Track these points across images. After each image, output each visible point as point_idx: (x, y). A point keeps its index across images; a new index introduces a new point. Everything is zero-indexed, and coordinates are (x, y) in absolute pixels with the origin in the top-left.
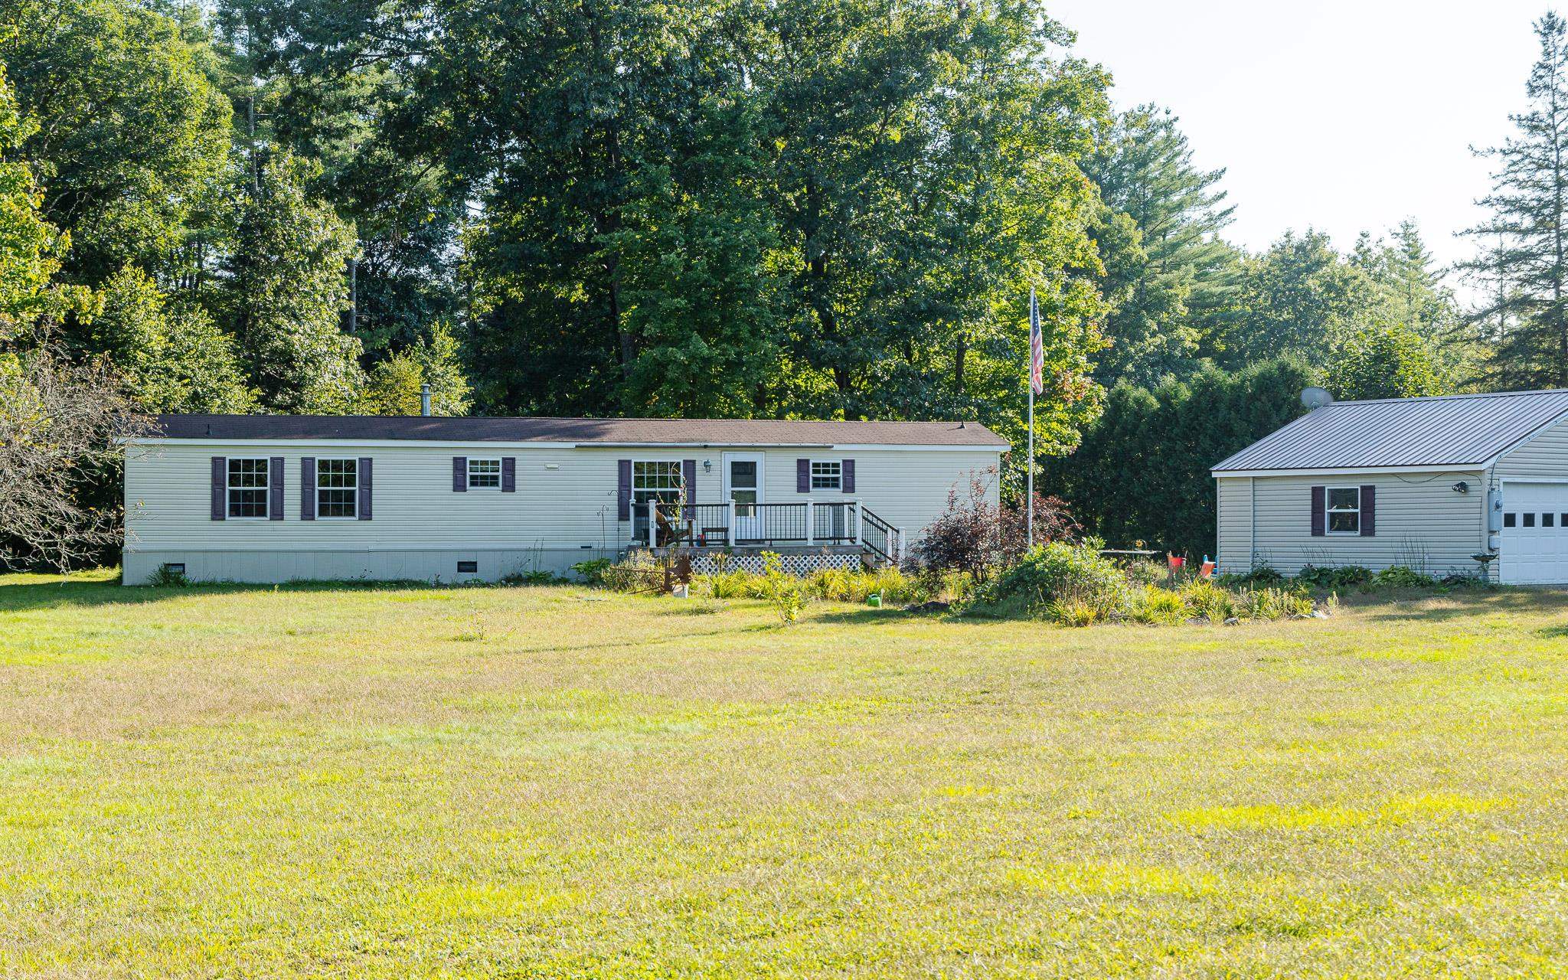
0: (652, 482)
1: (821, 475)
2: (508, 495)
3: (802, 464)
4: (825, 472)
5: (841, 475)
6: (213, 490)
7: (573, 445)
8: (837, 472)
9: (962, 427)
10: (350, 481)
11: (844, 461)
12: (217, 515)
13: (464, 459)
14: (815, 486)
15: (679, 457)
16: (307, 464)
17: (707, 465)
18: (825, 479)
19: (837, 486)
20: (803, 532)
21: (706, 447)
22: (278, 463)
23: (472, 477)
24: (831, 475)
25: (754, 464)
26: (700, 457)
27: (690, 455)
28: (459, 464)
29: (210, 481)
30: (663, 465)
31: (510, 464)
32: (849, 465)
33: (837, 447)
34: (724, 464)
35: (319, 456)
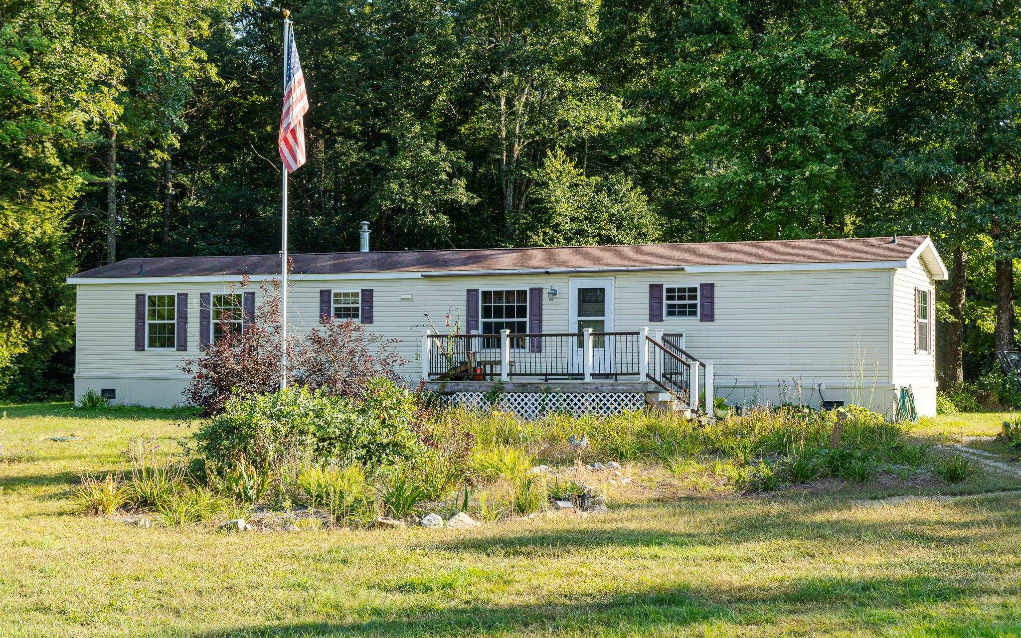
0: (498, 313)
1: (676, 302)
3: (655, 289)
4: (680, 298)
5: (698, 302)
6: (137, 323)
7: (419, 275)
8: (695, 298)
9: (893, 242)
11: (702, 285)
12: (139, 347)
13: (329, 291)
14: (670, 313)
15: (524, 285)
16: (204, 297)
17: (553, 293)
18: (680, 306)
19: (694, 313)
20: (636, 366)
21: (548, 273)
22: (183, 297)
23: (337, 309)
24: (687, 302)
25: (602, 290)
26: (546, 284)
27: (536, 283)
28: (325, 296)
29: (134, 316)
30: (509, 293)
31: (368, 295)
32: (709, 289)
33: (688, 269)
34: (570, 290)
35: (215, 291)
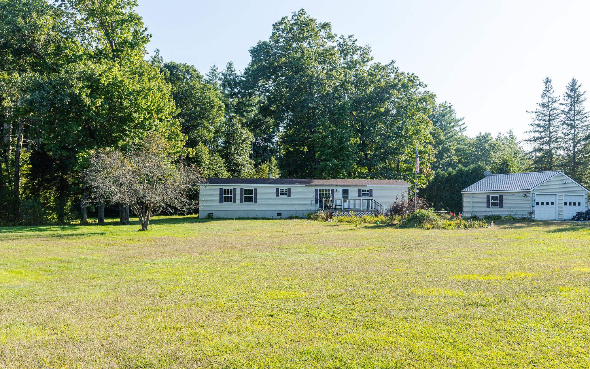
0: (323, 194)
2: (289, 197)
3: (360, 190)
4: (365, 192)
5: (369, 193)
6: (220, 196)
7: (304, 185)
9: (399, 181)
10: (252, 194)
12: (221, 202)
13: (279, 189)
14: (363, 195)
15: (330, 188)
16: (242, 190)
17: (336, 190)
18: (365, 194)
20: (360, 206)
21: (336, 186)
22: (235, 190)
23: (280, 193)
24: (367, 193)
25: (348, 190)
26: (335, 188)
27: (332, 188)
28: (277, 190)
29: (219, 194)
30: (326, 190)
31: (289, 190)
32: (371, 190)
33: (368, 186)
34: (340, 190)
35: (245, 188)
